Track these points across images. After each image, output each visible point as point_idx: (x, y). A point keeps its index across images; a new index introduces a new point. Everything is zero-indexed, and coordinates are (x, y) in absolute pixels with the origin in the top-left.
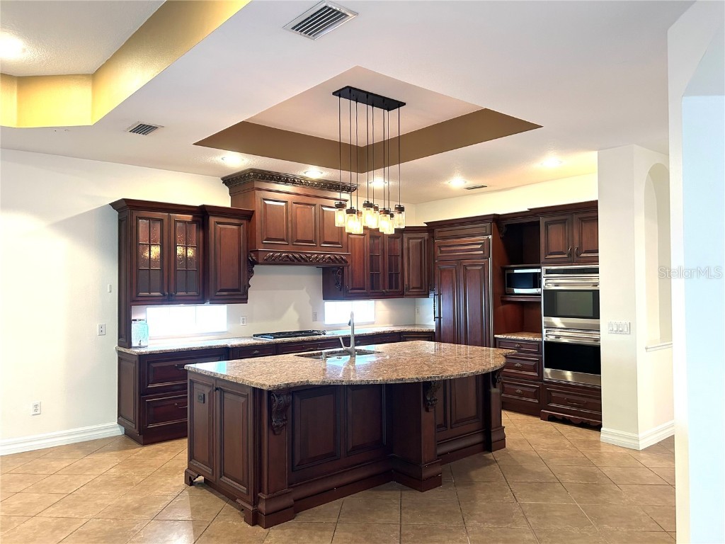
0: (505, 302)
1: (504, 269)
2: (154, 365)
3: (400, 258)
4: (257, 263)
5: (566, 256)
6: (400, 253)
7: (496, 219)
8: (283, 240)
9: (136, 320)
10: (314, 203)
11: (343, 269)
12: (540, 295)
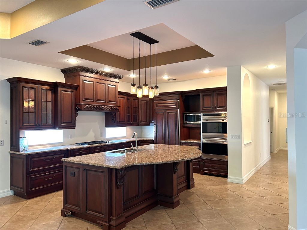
0: (184, 127)
1: (184, 114)
2: (33, 159)
3: (137, 109)
4: (80, 110)
5: (211, 108)
6: (137, 107)
7: (181, 93)
8: (92, 99)
9: (21, 138)
10: (105, 83)
11: (116, 113)
12: (200, 124)
